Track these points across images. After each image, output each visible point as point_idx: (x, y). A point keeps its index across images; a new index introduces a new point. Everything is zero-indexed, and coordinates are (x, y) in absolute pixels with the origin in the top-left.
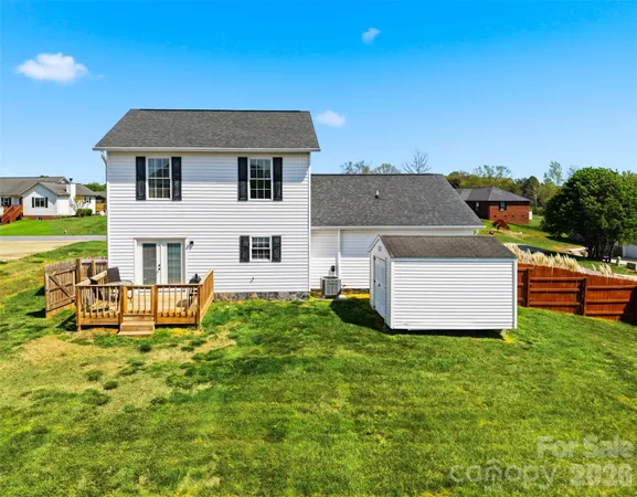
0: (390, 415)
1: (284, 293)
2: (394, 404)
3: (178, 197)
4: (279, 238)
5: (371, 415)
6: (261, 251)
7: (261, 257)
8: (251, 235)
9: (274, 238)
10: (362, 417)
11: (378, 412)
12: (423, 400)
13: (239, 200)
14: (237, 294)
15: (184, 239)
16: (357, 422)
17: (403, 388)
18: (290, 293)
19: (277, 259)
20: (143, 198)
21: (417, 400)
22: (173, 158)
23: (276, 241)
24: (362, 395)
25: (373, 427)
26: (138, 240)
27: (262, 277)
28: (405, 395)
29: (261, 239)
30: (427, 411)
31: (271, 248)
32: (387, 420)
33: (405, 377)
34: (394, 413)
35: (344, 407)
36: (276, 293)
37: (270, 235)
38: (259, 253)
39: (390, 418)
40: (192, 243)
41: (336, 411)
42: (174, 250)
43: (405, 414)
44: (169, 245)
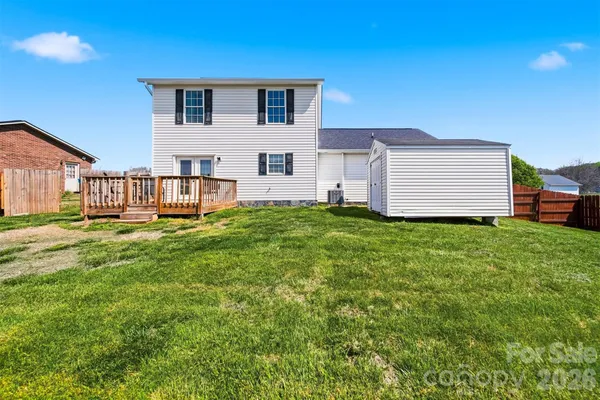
0: (398, 307)
1: (296, 202)
2: (401, 287)
3: (209, 122)
4: (291, 155)
5: (363, 308)
6: (276, 166)
7: (276, 171)
8: (268, 153)
9: (287, 155)
10: (345, 311)
11: (375, 301)
12: (448, 281)
13: (259, 124)
14: (256, 202)
15: (213, 157)
16: (334, 322)
17: (410, 265)
18: (301, 201)
19: (289, 172)
20: (182, 123)
21: (439, 282)
22: (206, 91)
23: (289, 157)
24: (350, 275)
25: (365, 334)
26: (177, 157)
27: (278, 188)
28: (415, 274)
29: (276, 156)
30: (462, 299)
31: (284, 163)
32: (394, 317)
33: (409, 254)
34: (403, 305)
35: (317, 293)
36: (289, 202)
37: (283, 152)
38: (276, 168)
39: (399, 312)
40: (219, 159)
41: (300, 300)
42: (206, 166)
43: (424, 305)
44: (202, 162)
